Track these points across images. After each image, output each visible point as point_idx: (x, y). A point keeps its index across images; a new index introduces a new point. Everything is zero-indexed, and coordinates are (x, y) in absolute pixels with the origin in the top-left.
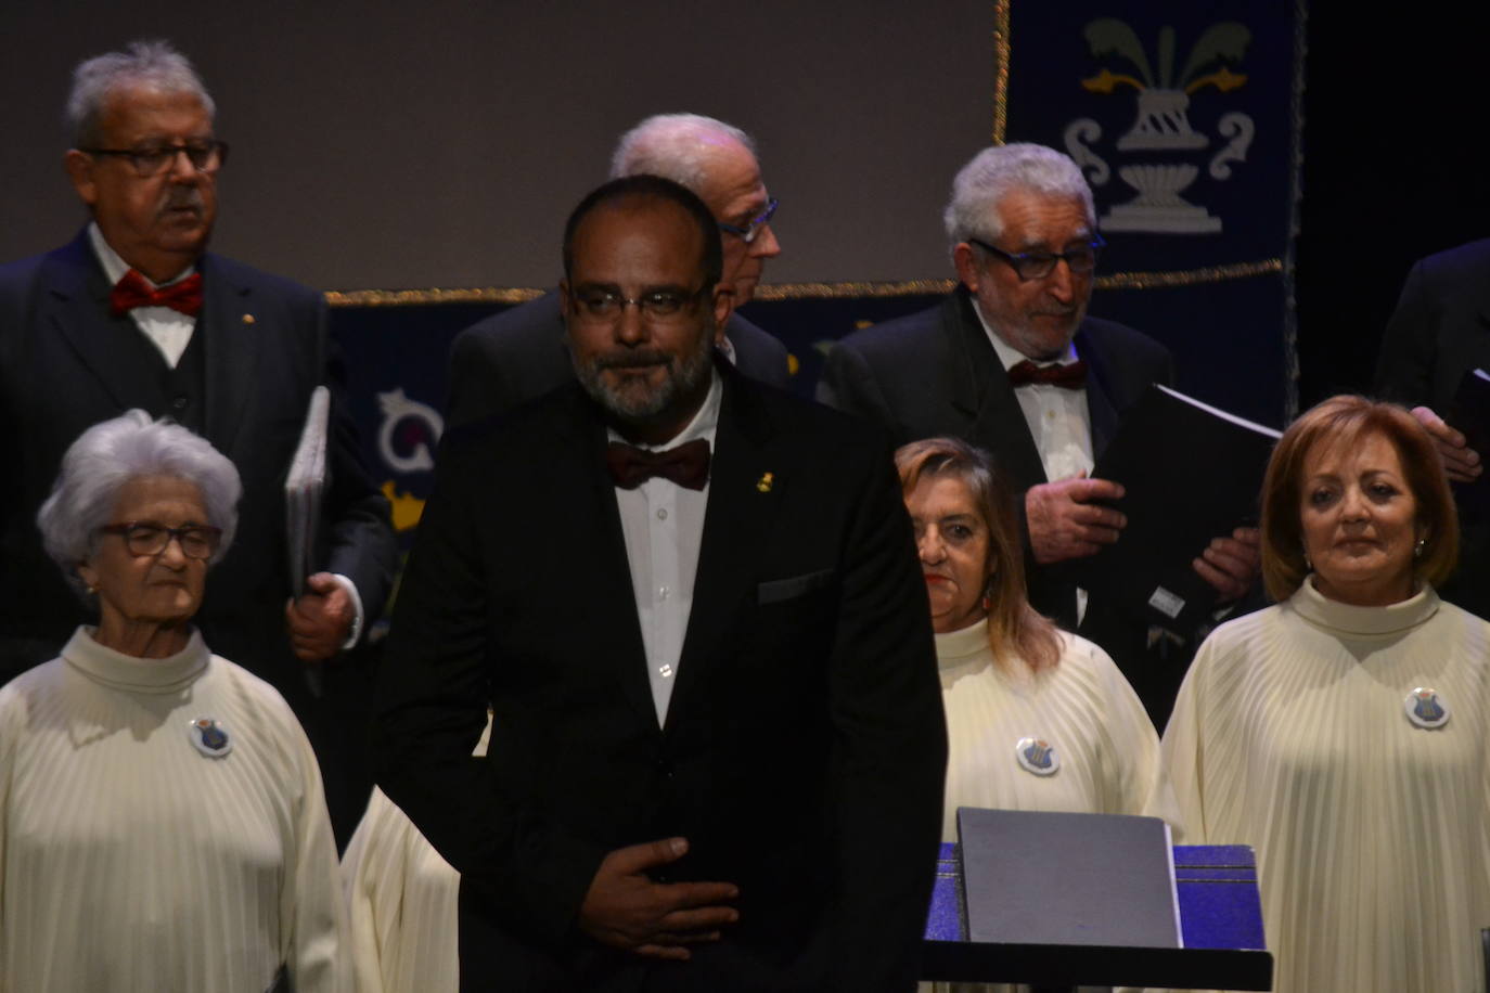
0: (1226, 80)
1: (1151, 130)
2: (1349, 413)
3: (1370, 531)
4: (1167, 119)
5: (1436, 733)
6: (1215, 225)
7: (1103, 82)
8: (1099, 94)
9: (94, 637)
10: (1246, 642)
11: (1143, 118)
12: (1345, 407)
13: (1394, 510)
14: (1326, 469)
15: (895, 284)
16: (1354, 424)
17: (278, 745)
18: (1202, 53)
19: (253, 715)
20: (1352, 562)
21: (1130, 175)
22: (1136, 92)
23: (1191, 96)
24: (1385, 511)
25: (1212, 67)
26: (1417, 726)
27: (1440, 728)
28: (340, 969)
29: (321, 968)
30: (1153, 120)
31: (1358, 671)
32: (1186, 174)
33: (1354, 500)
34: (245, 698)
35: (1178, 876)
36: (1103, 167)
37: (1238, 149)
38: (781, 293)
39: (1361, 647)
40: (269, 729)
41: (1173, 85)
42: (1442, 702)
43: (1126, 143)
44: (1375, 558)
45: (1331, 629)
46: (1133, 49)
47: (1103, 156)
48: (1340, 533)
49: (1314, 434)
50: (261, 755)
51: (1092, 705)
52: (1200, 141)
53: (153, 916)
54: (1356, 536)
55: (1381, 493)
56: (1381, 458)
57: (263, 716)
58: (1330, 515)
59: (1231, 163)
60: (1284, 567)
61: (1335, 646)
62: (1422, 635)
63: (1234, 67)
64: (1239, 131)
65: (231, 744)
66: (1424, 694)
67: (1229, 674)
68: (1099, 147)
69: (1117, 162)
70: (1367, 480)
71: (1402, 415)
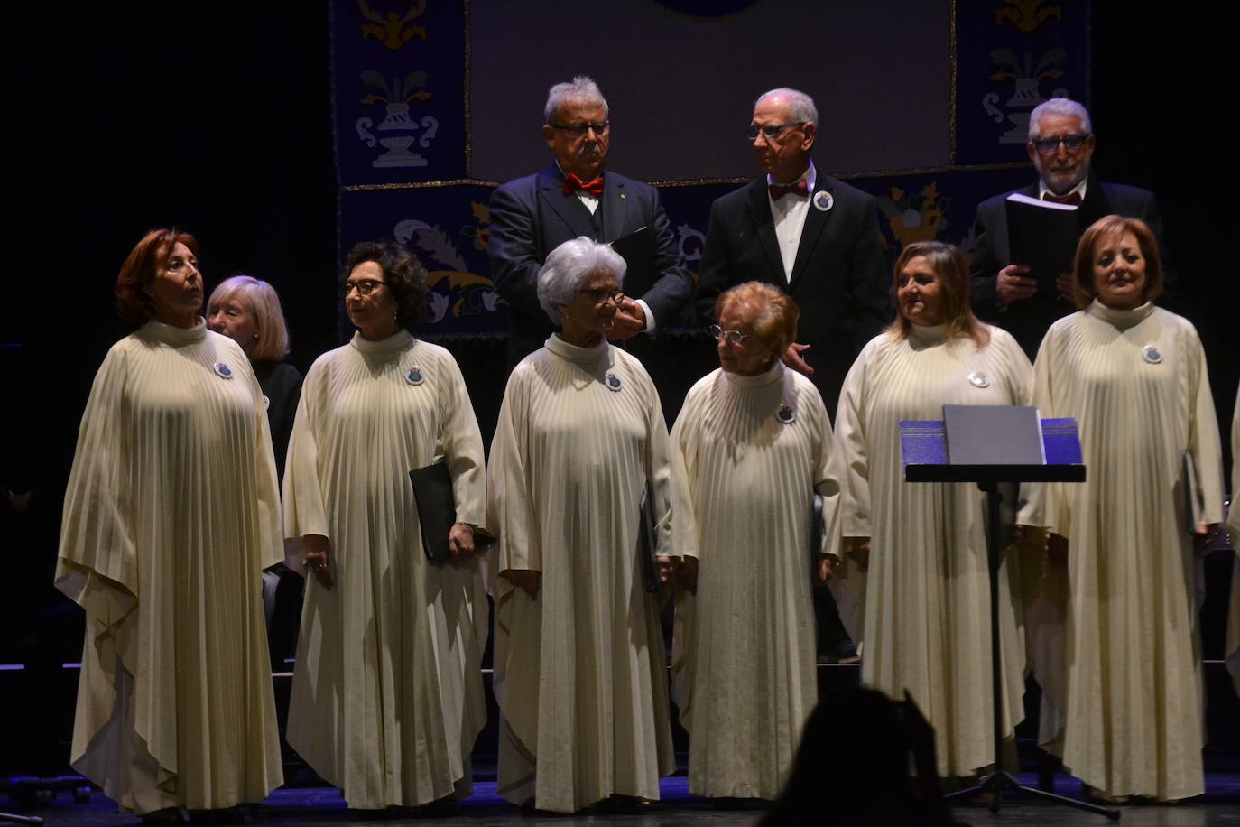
0: (1055, 74)
1: (1021, 96)
2: (1116, 223)
3: (1127, 275)
4: (1029, 92)
5: (1156, 365)
7: (1000, 76)
8: (998, 82)
10: (1068, 329)
11: (1018, 92)
12: (1111, 220)
13: (1138, 266)
14: (1107, 248)
15: (908, 170)
16: (1119, 228)
17: (642, 385)
18: (1044, 62)
19: (630, 371)
20: (1120, 289)
21: (1012, 118)
22: (1015, 80)
23: (1040, 81)
24: (1133, 267)
25: (1048, 68)
26: (1149, 362)
27: (1159, 362)
28: (671, 481)
29: (664, 482)
30: (1023, 92)
31: (1121, 338)
33: (1119, 262)
34: (626, 363)
35: (1043, 432)
36: (1001, 115)
38: (856, 176)
39: (1122, 326)
40: (638, 378)
41: (1032, 77)
42: (1159, 351)
43: (1011, 103)
44: (1129, 288)
45: (1110, 321)
46: (1013, 62)
47: (1001, 110)
48: (1113, 276)
49: (1100, 233)
50: (634, 388)
51: (1004, 357)
54: (1120, 278)
55: (1132, 259)
56: (1130, 243)
57: (635, 372)
58: (1109, 268)
60: (1086, 293)
61: (1111, 328)
62: (1149, 321)
63: (1059, 68)
64: (1062, 96)
65: (622, 384)
66: (1151, 348)
67: (1062, 342)
68: (1001, 106)
69: (1007, 112)
70: (1125, 252)
71: (1139, 224)
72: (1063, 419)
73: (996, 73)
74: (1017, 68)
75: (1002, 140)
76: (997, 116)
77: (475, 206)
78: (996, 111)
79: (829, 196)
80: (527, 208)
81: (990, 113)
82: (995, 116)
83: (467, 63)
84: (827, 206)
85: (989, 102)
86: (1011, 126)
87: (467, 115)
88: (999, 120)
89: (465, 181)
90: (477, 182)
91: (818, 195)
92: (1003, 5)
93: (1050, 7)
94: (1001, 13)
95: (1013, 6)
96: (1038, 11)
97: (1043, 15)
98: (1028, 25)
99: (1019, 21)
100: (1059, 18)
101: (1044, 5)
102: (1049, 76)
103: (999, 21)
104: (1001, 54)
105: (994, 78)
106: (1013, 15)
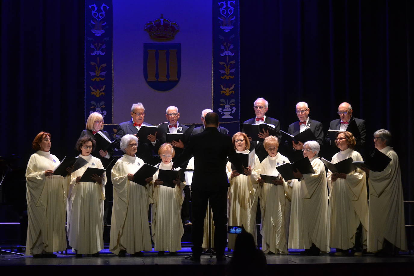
0: (233, 104)
3: (240, 145)
4: (228, 108)
6: (232, 118)
7: (222, 105)
11: (226, 108)
14: (237, 138)
16: (239, 135)
18: (231, 102)
21: (224, 113)
22: (225, 106)
23: (230, 106)
24: (242, 143)
25: (232, 103)
32: (230, 113)
33: (239, 142)
36: (222, 112)
37: (234, 111)
41: (228, 105)
43: (224, 110)
48: (238, 145)
49: (236, 135)
52: (231, 110)
58: (237, 143)
59: (234, 112)
63: (234, 103)
64: (234, 109)
65: (140, 164)
68: (222, 111)
69: (223, 112)
70: (240, 140)
71: (244, 134)
73: (221, 104)
74: (225, 103)
75: (222, 118)
77: (113, 129)
78: (221, 112)
79: (181, 128)
81: (220, 112)
82: (221, 113)
83: (113, 100)
84: (181, 130)
85: (220, 110)
86: (224, 115)
87: (113, 111)
88: (222, 113)
89: (112, 124)
90: (114, 124)
92: (222, 90)
93: (232, 91)
94: (222, 92)
95: (224, 91)
96: (230, 91)
97: (231, 92)
98: (227, 94)
99: (226, 93)
100: (234, 93)
101: (231, 90)
102: (232, 105)
103: (222, 93)
104: (222, 100)
105: (221, 105)
106: (225, 92)
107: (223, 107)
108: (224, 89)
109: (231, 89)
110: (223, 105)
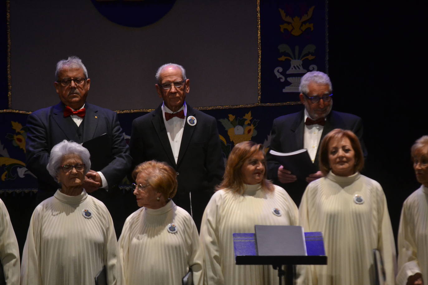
0: (311, 57)
1: (294, 68)
2: (339, 133)
3: (345, 159)
4: (297, 66)
5: (361, 205)
7: (283, 58)
8: (282, 61)
9: (61, 191)
10: (317, 186)
11: (292, 66)
12: (337, 131)
13: (350, 154)
14: (334, 145)
15: (237, 105)
16: (340, 135)
17: (103, 216)
18: (304, 52)
19: (97, 208)
20: (341, 167)
21: (289, 79)
22: (290, 61)
23: (303, 61)
24: (348, 155)
25: (307, 55)
26: (357, 203)
27: (362, 204)
28: (117, 266)
29: (113, 266)
30: (294, 67)
31: (342, 191)
33: (341, 152)
34: (95, 205)
35: (306, 239)
36: (283, 78)
38: (211, 108)
39: (343, 185)
40: (101, 211)
41: (298, 59)
42: (362, 198)
43: (288, 72)
44: (346, 166)
45: (337, 182)
46: (289, 51)
47: (283, 75)
48: (338, 160)
49: (331, 138)
50: (98, 217)
52: (305, 71)
53: (73, 255)
54: (341, 161)
55: (347, 151)
56: (346, 143)
57: (100, 209)
58: (336, 156)
60: (325, 168)
61: (337, 186)
62: (357, 183)
63: (312, 54)
64: (314, 69)
65: (92, 215)
66: (358, 196)
67: (314, 193)
68: (282, 73)
69: (287, 76)
70: (344, 148)
71: (351, 133)
72: (315, 233)
73: (281, 56)
74: (291, 54)
75: (284, 91)
76: (282, 78)
77: (13, 123)
78: (281, 76)
79: (195, 118)
80: (43, 124)
81: (278, 77)
82: (280, 78)
83: (9, 50)
84: (194, 123)
85: (278, 71)
86: (288, 84)
87: (9, 76)
88: (283, 80)
89: (8, 111)
90: (14, 111)
91: (189, 118)
92: (283, 22)
93: (307, 24)
94: (283, 27)
95: (289, 23)
96: (302, 25)
97: (304, 28)
98: (296, 32)
99: (292, 30)
100: (312, 29)
101: (305, 23)
102: (308, 59)
103: (282, 30)
104: (283, 48)
105: (280, 59)
106: (289, 28)
107: (286, 65)
108: (289, 19)
109: (305, 18)
110: (286, 59)
